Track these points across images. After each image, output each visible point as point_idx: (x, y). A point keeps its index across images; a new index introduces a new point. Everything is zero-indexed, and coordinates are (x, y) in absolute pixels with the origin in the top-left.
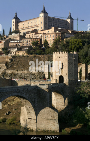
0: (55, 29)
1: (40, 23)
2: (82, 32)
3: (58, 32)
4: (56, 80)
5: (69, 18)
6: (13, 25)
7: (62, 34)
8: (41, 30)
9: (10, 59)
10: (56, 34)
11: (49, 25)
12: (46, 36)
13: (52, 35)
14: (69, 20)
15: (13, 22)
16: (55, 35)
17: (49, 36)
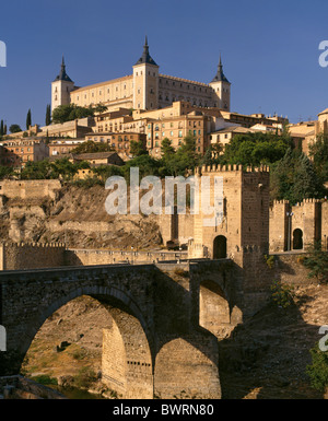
0: (182, 106)
1: (134, 92)
2: (260, 116)
3: (193, 113)
4: (205, 249)
5: (216, 79)
6: (53, 98)
7: (205, 119)
8: (142, 111)
9: (54, 190)
10: (188, 119)
11: (160, 98)
12: (159, 125)
13: (176, 124)
14: (217, 86)
15: (53, 90)
16: (184, 123)
17: (167, 125)
